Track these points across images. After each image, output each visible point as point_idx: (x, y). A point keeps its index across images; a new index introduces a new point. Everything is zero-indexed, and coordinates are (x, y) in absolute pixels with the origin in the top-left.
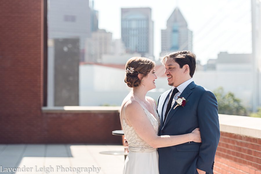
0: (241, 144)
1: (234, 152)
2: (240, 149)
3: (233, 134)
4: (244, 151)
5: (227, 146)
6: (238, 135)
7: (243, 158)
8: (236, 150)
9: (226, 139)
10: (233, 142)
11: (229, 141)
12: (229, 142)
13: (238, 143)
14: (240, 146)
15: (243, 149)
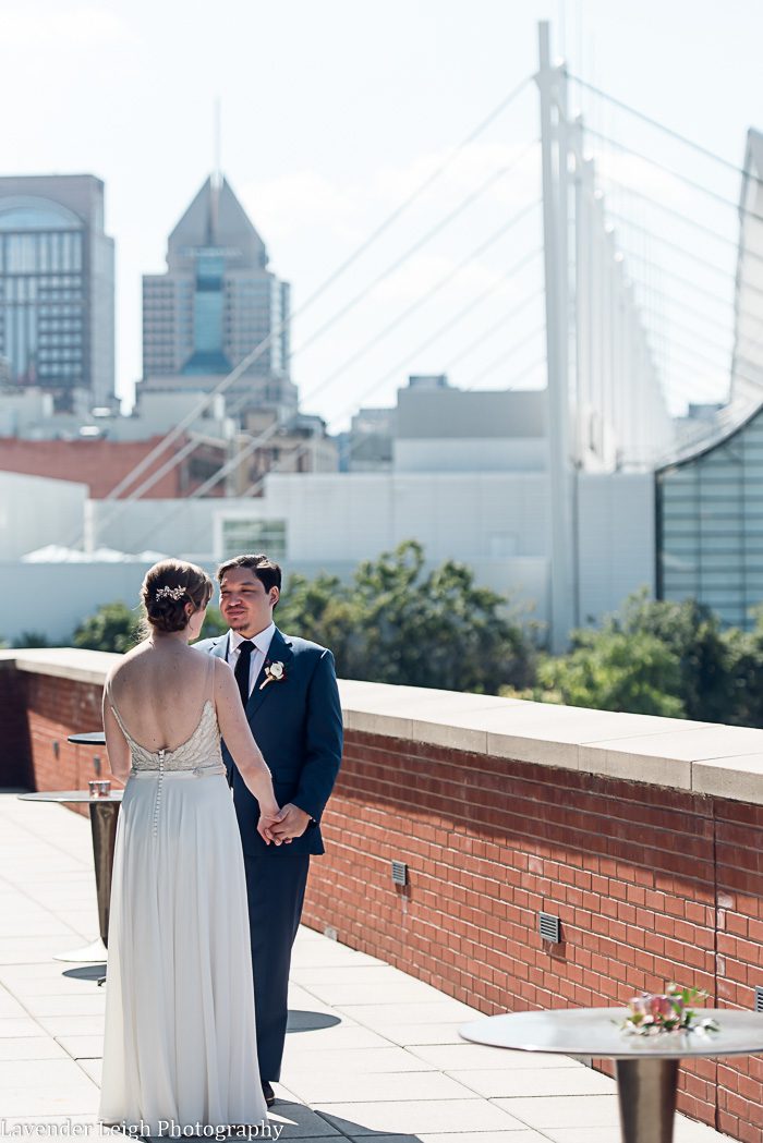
0: (415, 765)
1: (400, 789)
2: (411, 780)
3: (396, 738)
4: (423, 783)
5: (381, 773)
6: (407, 741)
7: (421, 804)
8: (404, 784)
9: (376, 751)
10: (396, 762)
11: (384, 759)
12: (385, 762)
13: (407, 764)
14: (411, 772)
15: (420, 778)
